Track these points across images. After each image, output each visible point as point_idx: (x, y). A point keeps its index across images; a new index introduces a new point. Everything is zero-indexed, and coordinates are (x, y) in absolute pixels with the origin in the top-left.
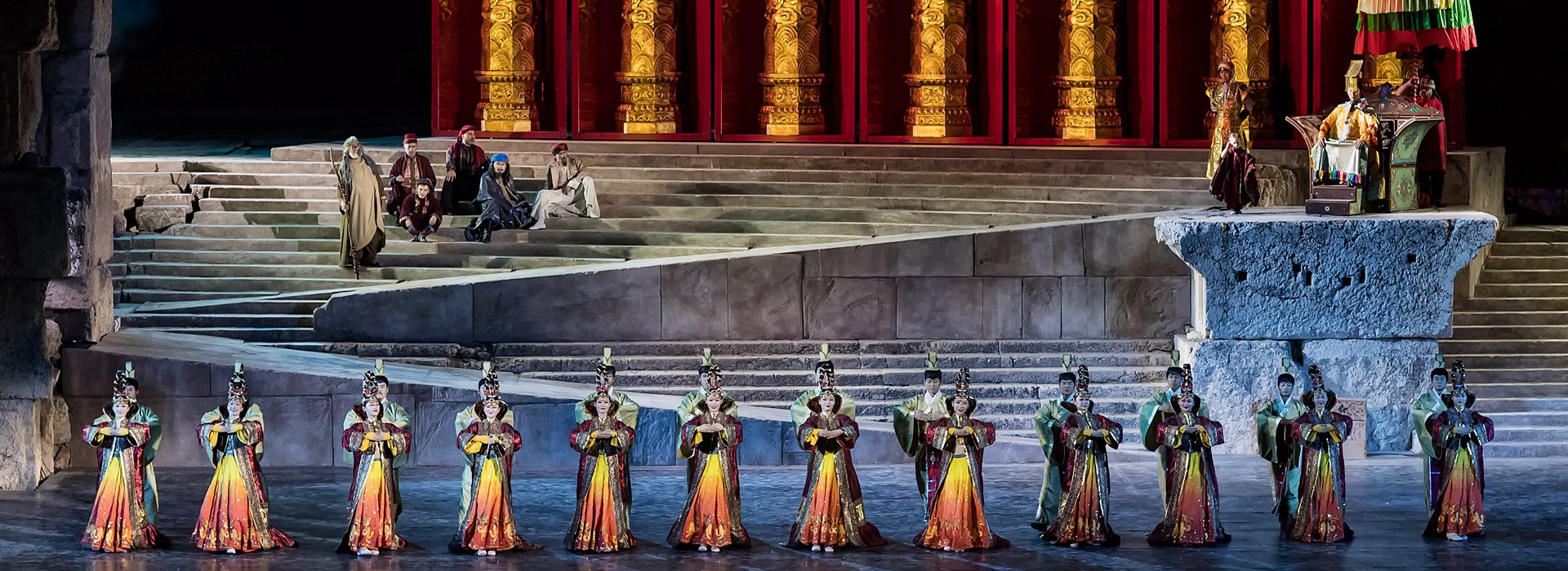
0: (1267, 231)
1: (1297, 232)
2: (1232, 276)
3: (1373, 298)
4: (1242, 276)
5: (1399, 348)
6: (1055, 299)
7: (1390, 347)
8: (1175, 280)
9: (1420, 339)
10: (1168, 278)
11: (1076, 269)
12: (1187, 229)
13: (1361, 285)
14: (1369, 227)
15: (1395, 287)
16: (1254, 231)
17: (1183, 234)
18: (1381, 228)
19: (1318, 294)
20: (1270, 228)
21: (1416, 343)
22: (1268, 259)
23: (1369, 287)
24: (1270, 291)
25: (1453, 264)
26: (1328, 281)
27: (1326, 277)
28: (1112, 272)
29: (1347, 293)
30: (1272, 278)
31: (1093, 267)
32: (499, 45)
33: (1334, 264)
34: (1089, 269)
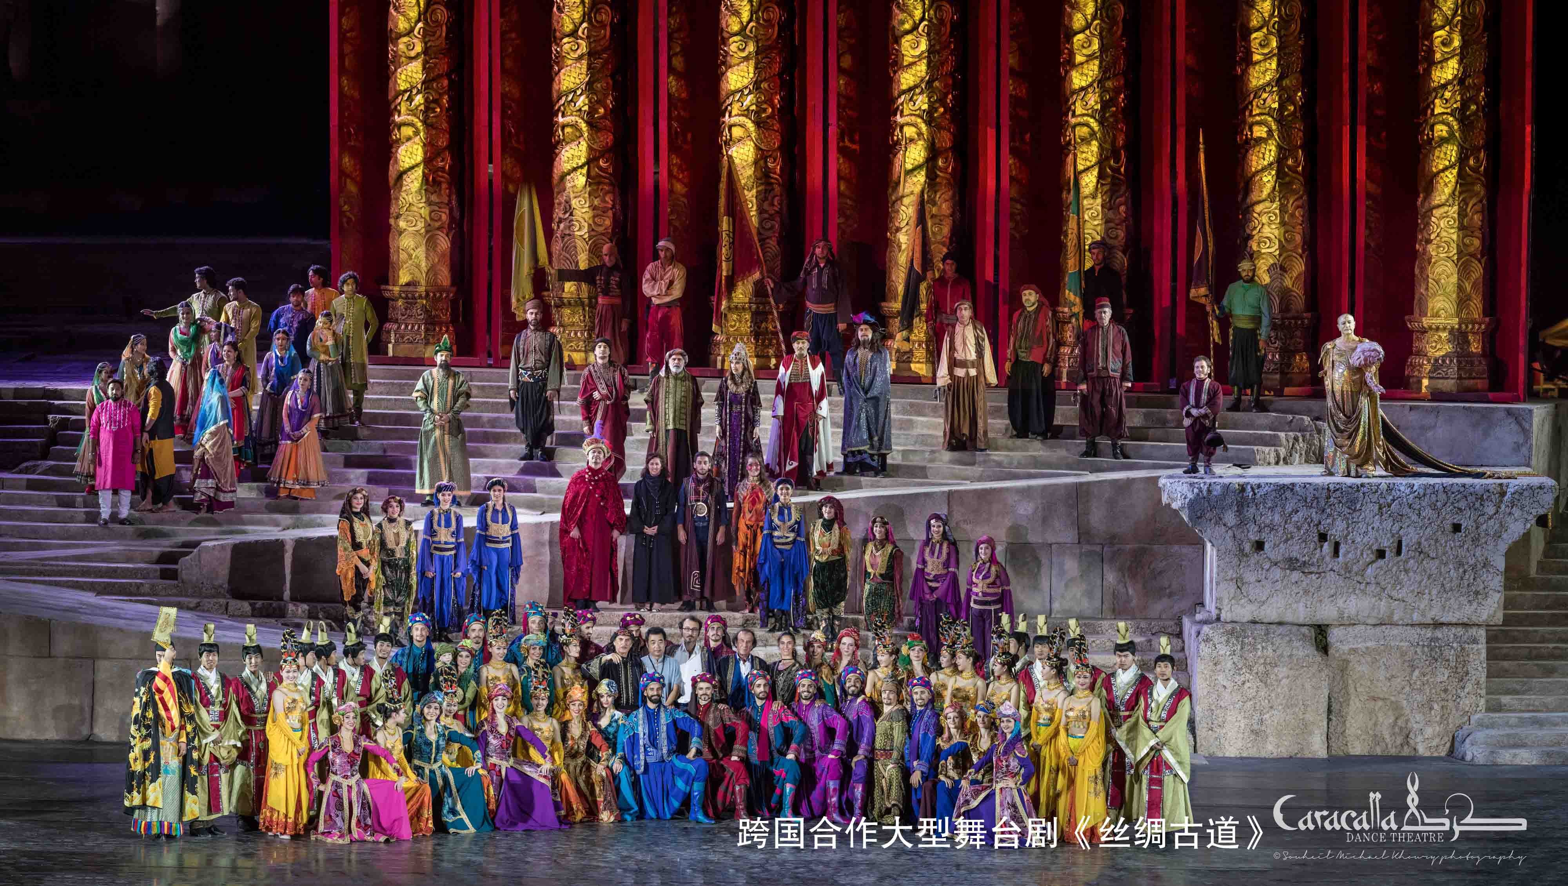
0: (1288, 494)
1: (1324, 495)
2: (1247, 547)
3: (1411, 574)
4: (1259, 546)
5: (1440, 636)
6: (1044, 570)
7: (1429, 635)
8: (1186, 550)
9: (1465, 625)
10: (1176, 547)
11: (1069, 536)
12: (1196, 490)
13: (1399, 558)
14: (1408, 491)
15: (1437, 562)
16: (1274, 494)
17: (1190, 496)
18: (1422, 492)
19: (1347, 568)
20: (1292, 490)
21: (1460, 631)
22: (1291, 528)
23: (1406, 562)
24: (1292, 564)
25: (1505, 536)
26: (1359, 553)
27: (1356, 548)
28: (1113, 539)
29: (1381, 568)
30: (1295, 550)
31: (1088, 533)
32: (410, 256)
33: (1366, 533)
34: (1084, 535)
